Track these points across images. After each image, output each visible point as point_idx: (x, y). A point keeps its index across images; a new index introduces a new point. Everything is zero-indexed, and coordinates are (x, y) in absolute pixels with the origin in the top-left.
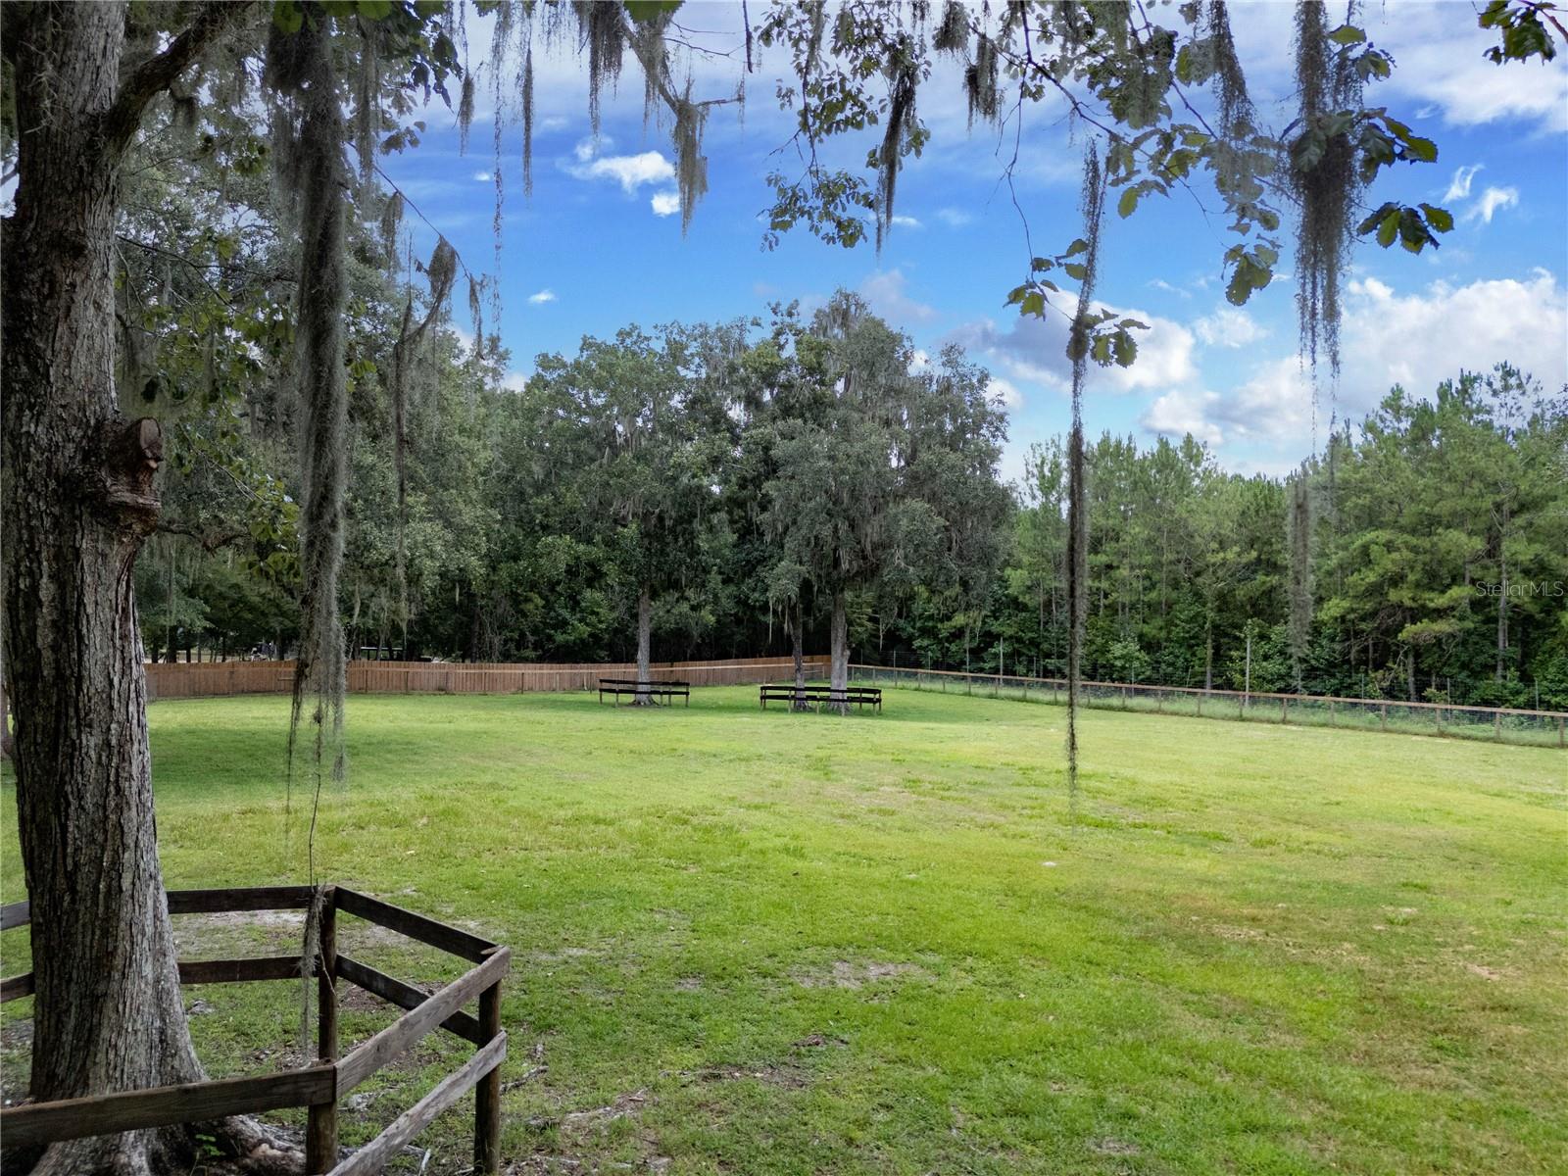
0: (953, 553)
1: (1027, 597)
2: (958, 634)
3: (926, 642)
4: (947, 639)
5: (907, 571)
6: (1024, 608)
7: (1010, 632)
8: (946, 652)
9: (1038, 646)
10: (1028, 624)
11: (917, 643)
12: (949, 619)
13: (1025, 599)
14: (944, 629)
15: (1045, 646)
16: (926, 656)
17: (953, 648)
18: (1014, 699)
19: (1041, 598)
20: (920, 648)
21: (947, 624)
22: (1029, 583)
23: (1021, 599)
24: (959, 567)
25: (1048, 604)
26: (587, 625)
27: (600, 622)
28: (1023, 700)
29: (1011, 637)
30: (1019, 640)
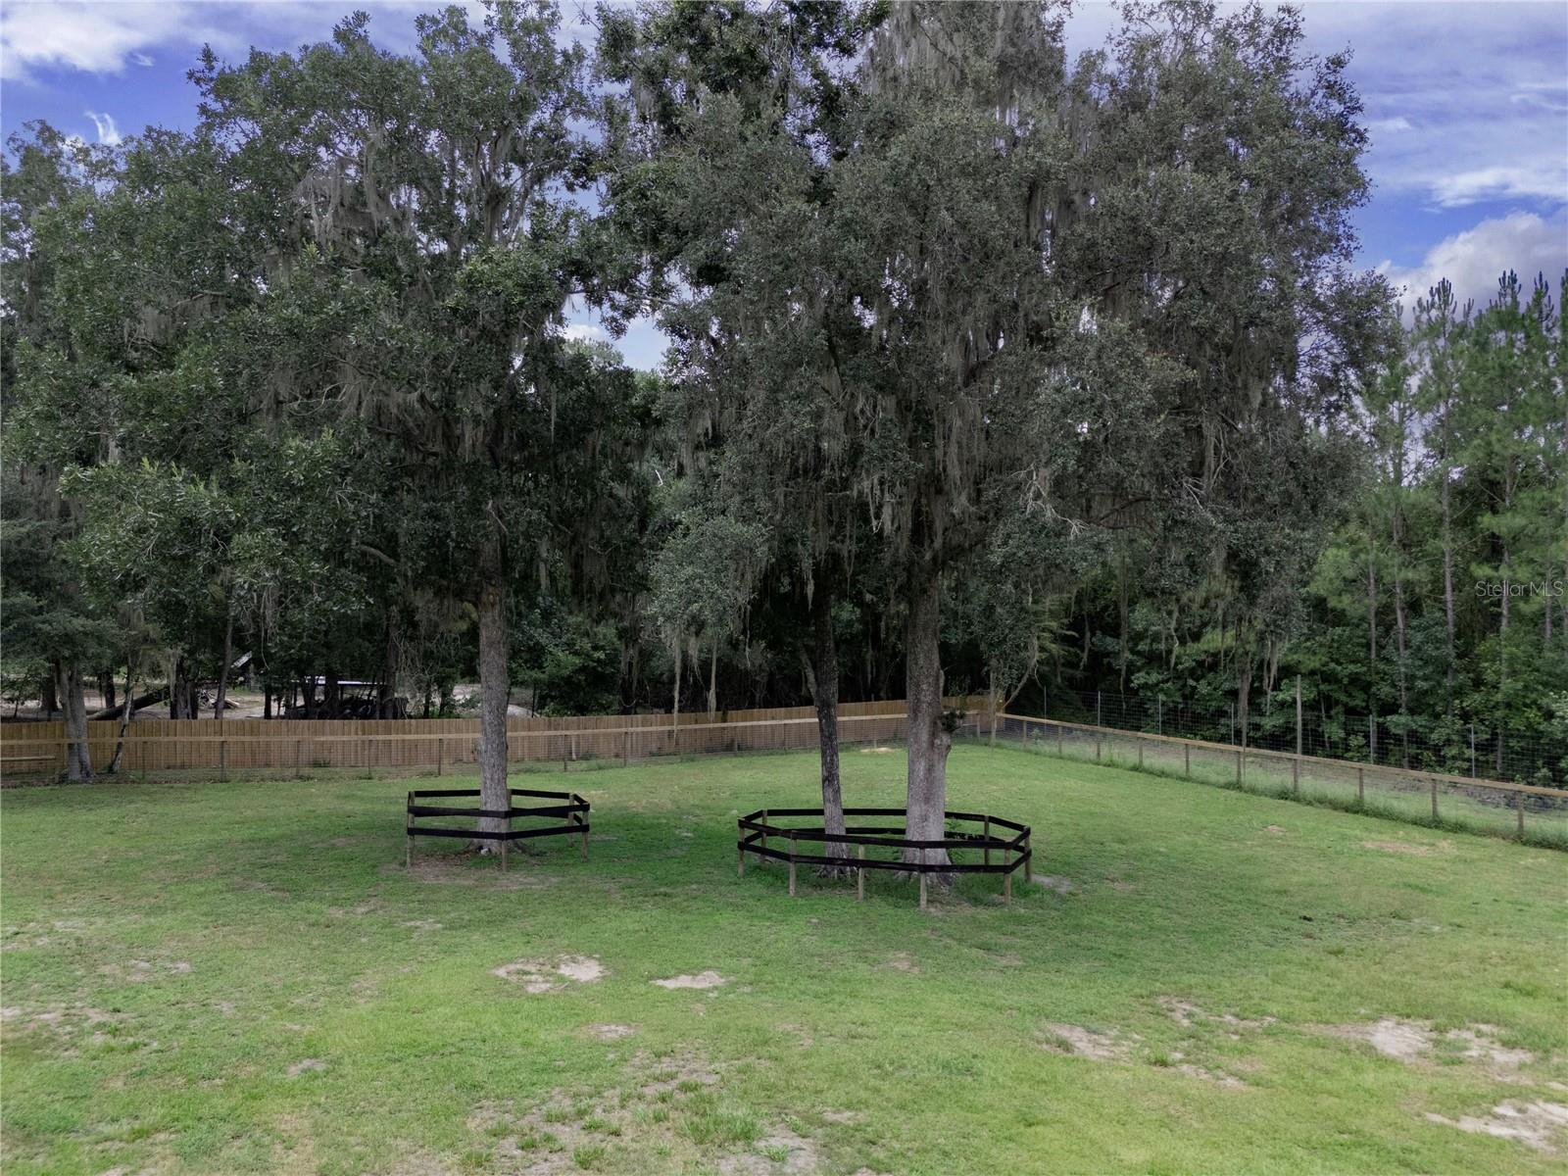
0: (1209, 482)
1: (1346, 599)
2: (1210, 665)
3: (1154, 678)
4: (1192, 673)
5: (1062, 531)
6: (1339, 618)
7: (1314, 663)
8: (1190, 695)
9: (1366, 687)
10: (1347, 648)
11: (1139, 679)
12: (1196, 637)
13: (1345, 602)
14: (1187, 655)
15: (1384, 690)
16: (1156, 701)
17: (1203, 688)
18: (1335, 805)
19: (1373, 602)
20: (1145, 686)
21: (1193, 647)
22: (1349, 573)
23: (1332, 602)
24: (1229, 520)
25: (1385, 612)
26: (576, 653)
27: (596, 648)
28: (1356, 808)
29: (1313, 673)
30: (1328, 677)
